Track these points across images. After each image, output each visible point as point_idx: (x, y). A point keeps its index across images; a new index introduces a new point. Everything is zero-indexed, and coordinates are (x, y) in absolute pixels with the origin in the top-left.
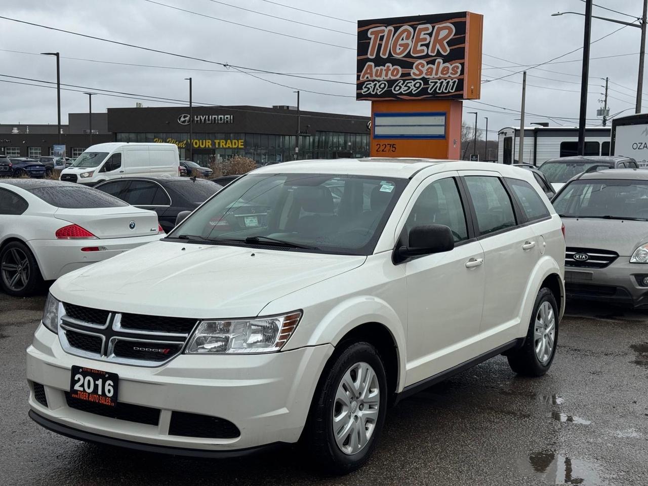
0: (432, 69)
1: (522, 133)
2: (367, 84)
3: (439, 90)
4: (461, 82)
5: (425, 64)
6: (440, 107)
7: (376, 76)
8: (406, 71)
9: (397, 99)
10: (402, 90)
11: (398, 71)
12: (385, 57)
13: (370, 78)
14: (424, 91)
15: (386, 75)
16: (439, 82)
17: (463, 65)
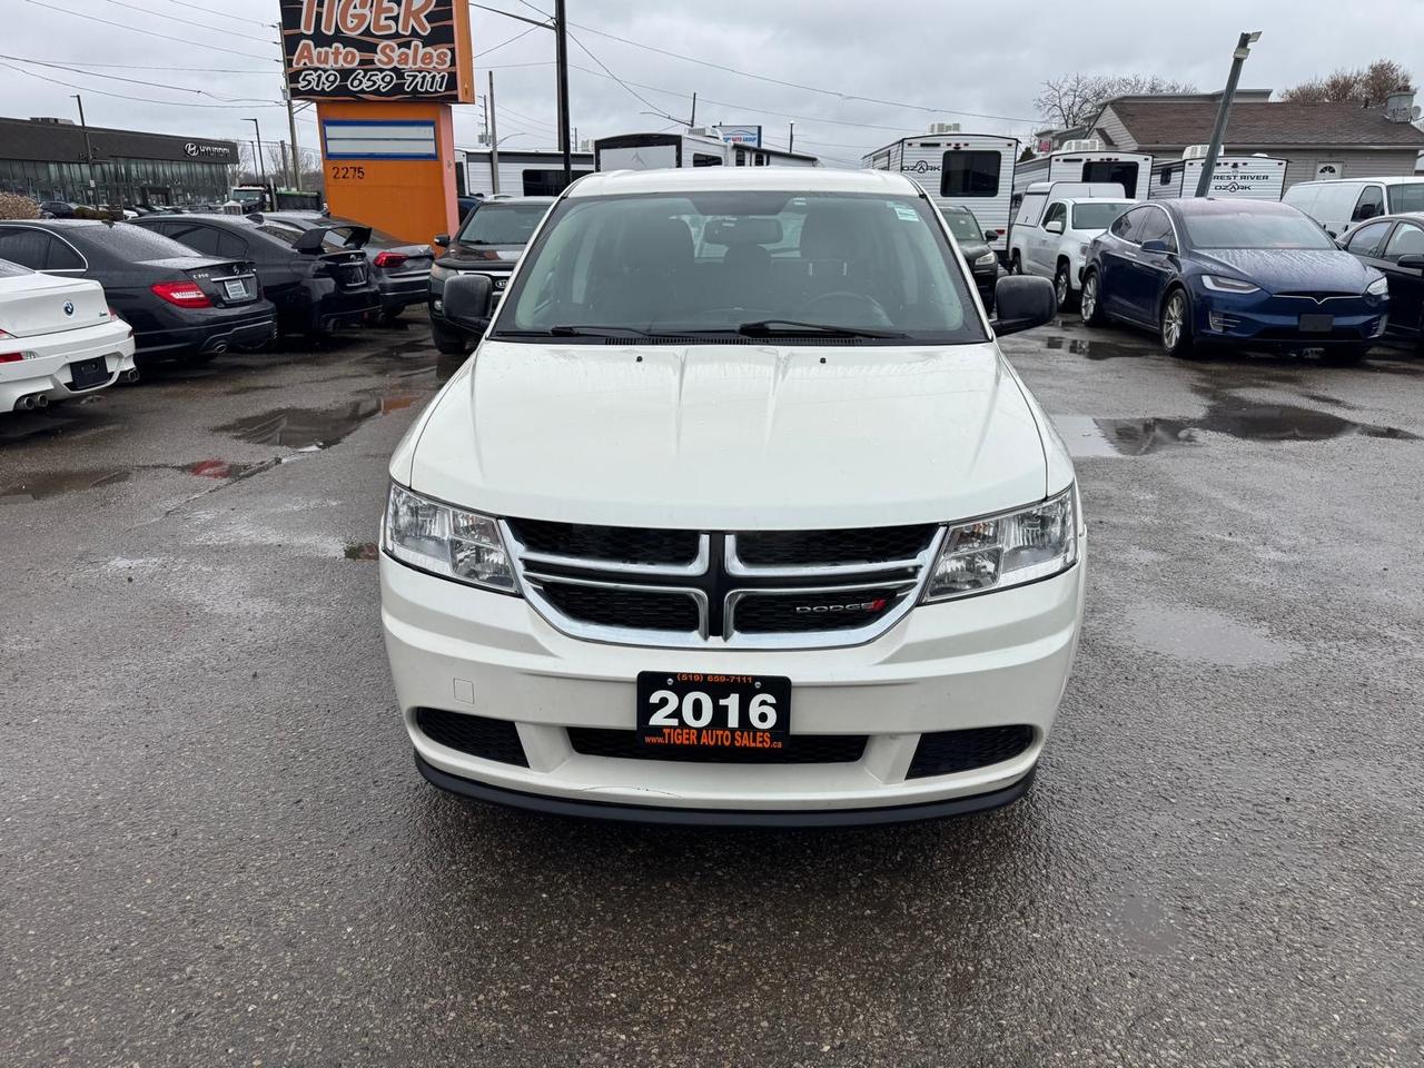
0: (407, 55)
1: (495, 157)
2: (306, 75)
3: (422, 87)
4: (453, 76)
5: (396, 46)
6: (425, 113)
7: (319, 61)
8: (367, 56)
9: (358, 99)
10: (363, 86)
11: (354, 57)
12: (331, 33)
13: (309, 65)
14: (398, 89)
15: (336, 62)
16: (420, 75)
17: (452, 51)
